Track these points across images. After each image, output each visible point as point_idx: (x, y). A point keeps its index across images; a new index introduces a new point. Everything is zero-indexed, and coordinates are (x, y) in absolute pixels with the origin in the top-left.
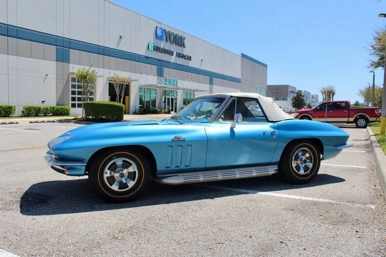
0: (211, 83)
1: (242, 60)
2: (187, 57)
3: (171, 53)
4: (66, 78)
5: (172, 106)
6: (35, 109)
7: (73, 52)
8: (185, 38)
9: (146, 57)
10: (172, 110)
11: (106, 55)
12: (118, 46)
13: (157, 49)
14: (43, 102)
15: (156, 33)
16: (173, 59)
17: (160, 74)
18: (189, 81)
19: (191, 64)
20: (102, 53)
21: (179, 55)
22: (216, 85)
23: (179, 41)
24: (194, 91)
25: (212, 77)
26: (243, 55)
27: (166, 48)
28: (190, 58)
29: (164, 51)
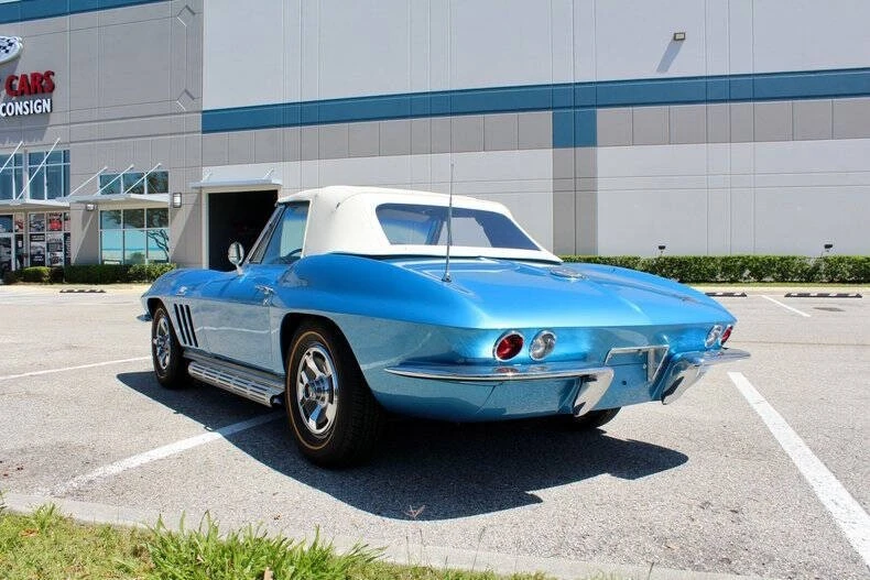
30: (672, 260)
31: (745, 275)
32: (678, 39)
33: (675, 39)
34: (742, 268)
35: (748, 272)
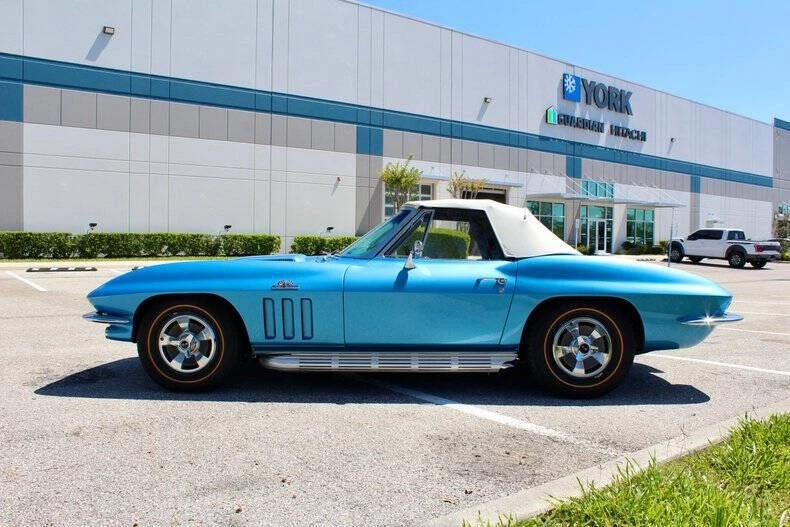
0: (695, 188)
1: (776, 134)
2: (635, 135)
3: (599, 128)
4: (374, 184)
5: (601, 240)
6: (315, 242)
7: (389, 135)
8: (630, 94)
9: (542, 138)
10: (601, 248)
11: (456, 137)
12: (480, 117)
13: (565, 120)
14: (330, 229)
15: (564, 88)
16: (603, 140)
17: (573, 171)
18: (641, 185)
19: (646, 149)
20: (449, 133)
21: (617, 131)
22: (707, 193)
23: (617, 100)
24: (654, 206)
25: (696, 175)
26: (779, 123)
27: (587, 118)
28: (642, 137)
29: (581, 124)
30: (101, 237)
31: (163, 250)
32: (107, 32)
33: (104, 32)
34: (162, 244)
35: (166, 247)
